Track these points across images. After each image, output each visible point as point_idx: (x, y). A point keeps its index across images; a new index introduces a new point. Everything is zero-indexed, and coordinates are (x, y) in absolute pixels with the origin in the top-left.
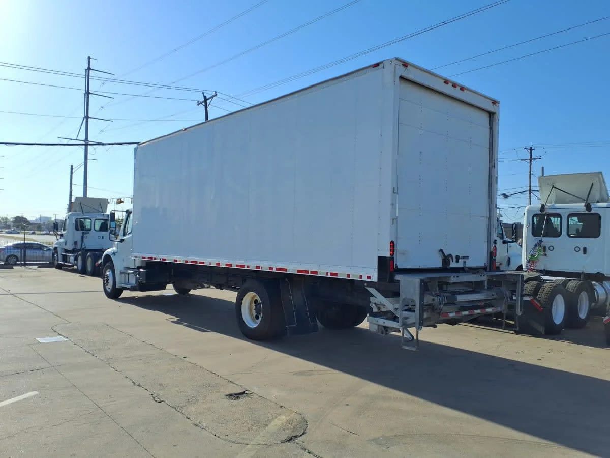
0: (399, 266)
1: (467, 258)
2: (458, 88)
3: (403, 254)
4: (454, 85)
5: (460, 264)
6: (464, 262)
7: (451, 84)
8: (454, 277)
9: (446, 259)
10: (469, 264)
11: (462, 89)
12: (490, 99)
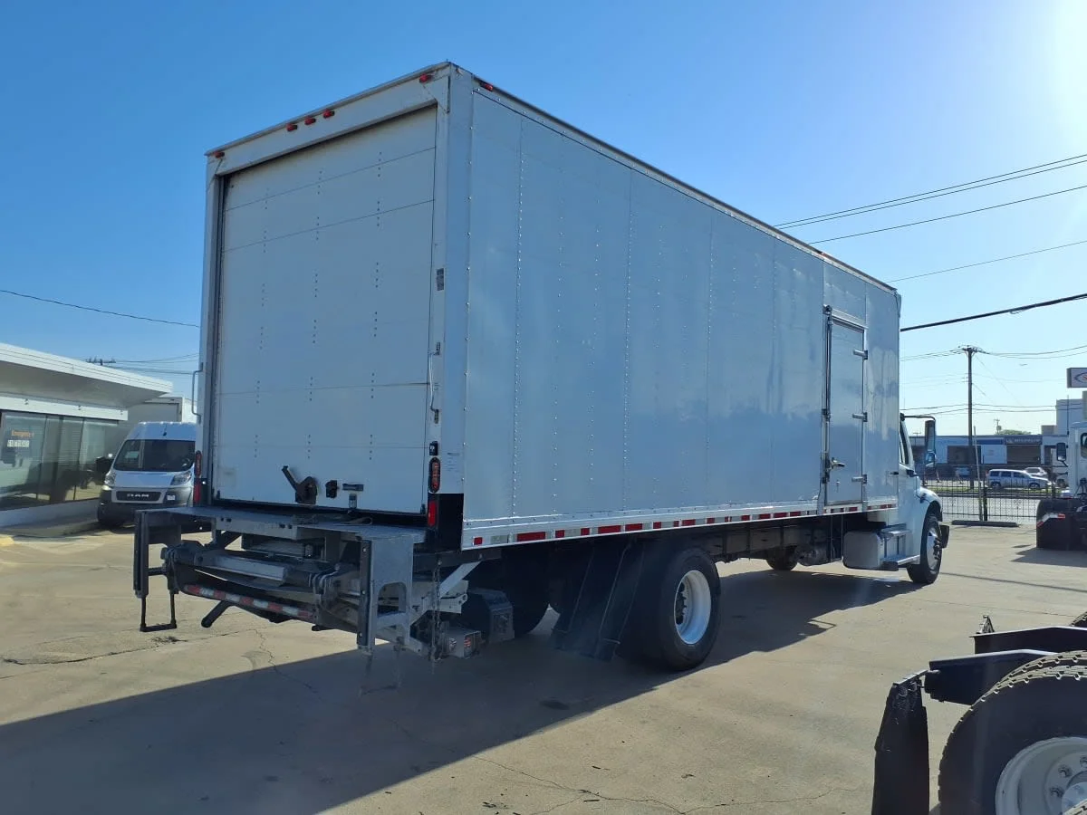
0: (224, 496)
1: (359, 487)
2: (320, 118)
3: (229, 474)
4: (310, 120)
5: (342, 501)
6: (353, 498)
7: (303, 123)
8: (222, 520)
9: (306, 489)
10: (365, 502)
11: (329, 113)
12: (413, 79)
